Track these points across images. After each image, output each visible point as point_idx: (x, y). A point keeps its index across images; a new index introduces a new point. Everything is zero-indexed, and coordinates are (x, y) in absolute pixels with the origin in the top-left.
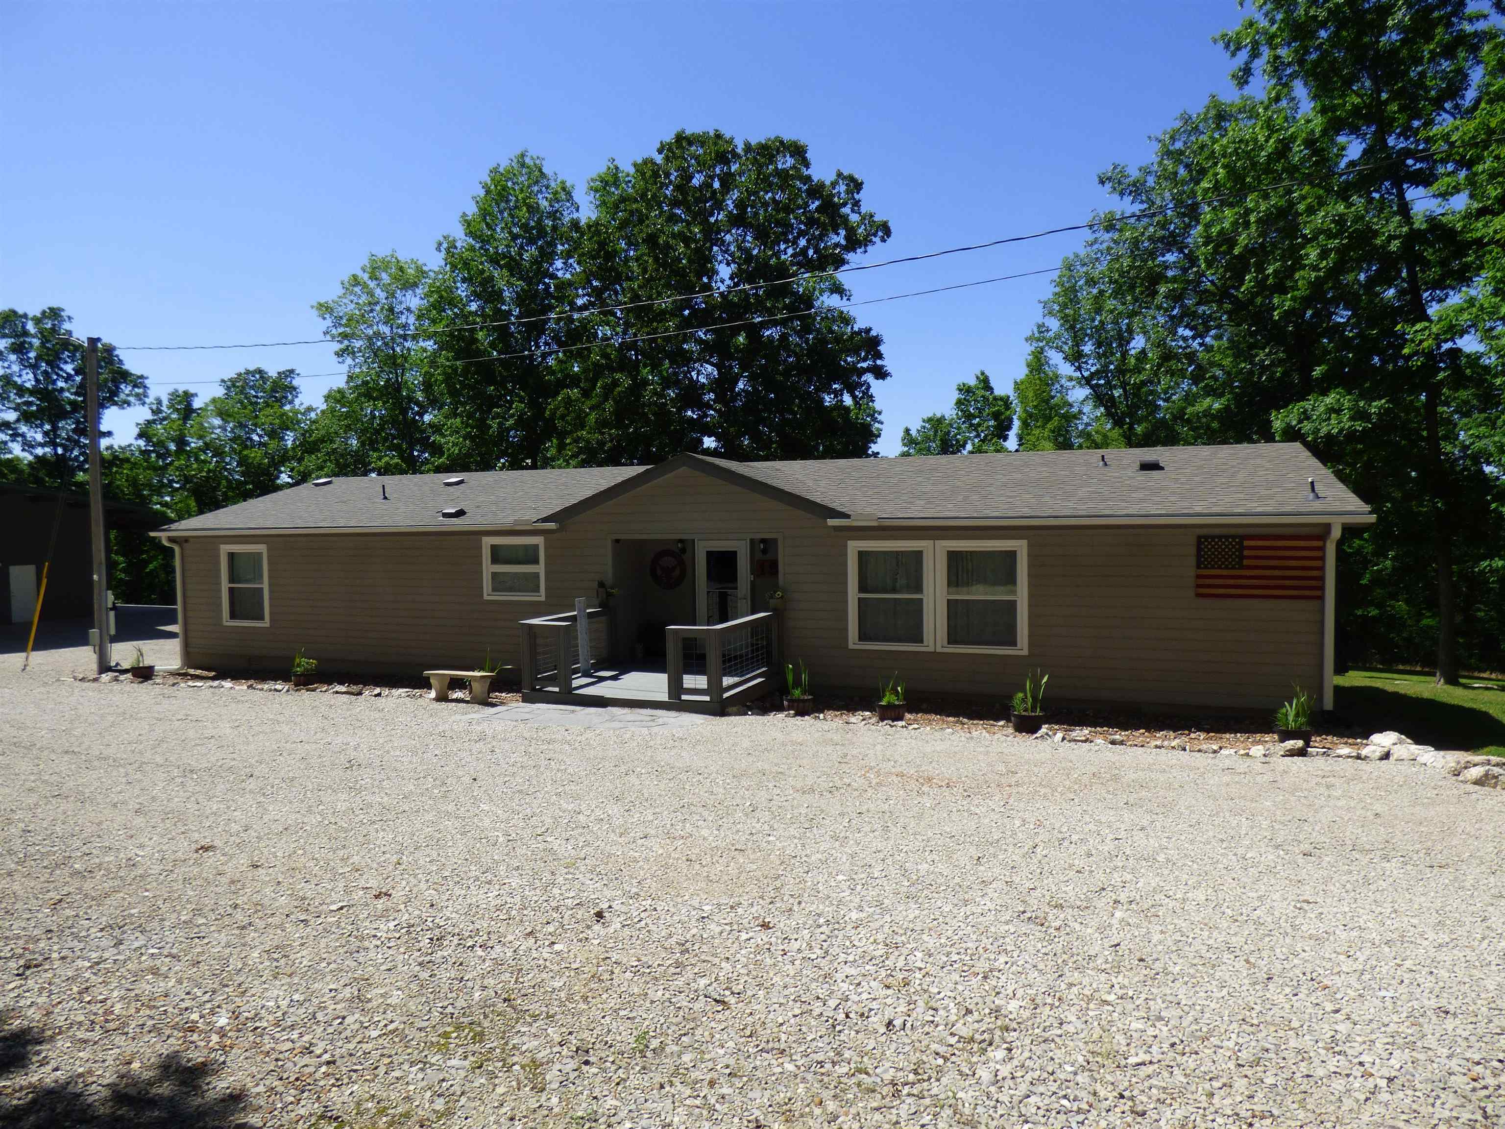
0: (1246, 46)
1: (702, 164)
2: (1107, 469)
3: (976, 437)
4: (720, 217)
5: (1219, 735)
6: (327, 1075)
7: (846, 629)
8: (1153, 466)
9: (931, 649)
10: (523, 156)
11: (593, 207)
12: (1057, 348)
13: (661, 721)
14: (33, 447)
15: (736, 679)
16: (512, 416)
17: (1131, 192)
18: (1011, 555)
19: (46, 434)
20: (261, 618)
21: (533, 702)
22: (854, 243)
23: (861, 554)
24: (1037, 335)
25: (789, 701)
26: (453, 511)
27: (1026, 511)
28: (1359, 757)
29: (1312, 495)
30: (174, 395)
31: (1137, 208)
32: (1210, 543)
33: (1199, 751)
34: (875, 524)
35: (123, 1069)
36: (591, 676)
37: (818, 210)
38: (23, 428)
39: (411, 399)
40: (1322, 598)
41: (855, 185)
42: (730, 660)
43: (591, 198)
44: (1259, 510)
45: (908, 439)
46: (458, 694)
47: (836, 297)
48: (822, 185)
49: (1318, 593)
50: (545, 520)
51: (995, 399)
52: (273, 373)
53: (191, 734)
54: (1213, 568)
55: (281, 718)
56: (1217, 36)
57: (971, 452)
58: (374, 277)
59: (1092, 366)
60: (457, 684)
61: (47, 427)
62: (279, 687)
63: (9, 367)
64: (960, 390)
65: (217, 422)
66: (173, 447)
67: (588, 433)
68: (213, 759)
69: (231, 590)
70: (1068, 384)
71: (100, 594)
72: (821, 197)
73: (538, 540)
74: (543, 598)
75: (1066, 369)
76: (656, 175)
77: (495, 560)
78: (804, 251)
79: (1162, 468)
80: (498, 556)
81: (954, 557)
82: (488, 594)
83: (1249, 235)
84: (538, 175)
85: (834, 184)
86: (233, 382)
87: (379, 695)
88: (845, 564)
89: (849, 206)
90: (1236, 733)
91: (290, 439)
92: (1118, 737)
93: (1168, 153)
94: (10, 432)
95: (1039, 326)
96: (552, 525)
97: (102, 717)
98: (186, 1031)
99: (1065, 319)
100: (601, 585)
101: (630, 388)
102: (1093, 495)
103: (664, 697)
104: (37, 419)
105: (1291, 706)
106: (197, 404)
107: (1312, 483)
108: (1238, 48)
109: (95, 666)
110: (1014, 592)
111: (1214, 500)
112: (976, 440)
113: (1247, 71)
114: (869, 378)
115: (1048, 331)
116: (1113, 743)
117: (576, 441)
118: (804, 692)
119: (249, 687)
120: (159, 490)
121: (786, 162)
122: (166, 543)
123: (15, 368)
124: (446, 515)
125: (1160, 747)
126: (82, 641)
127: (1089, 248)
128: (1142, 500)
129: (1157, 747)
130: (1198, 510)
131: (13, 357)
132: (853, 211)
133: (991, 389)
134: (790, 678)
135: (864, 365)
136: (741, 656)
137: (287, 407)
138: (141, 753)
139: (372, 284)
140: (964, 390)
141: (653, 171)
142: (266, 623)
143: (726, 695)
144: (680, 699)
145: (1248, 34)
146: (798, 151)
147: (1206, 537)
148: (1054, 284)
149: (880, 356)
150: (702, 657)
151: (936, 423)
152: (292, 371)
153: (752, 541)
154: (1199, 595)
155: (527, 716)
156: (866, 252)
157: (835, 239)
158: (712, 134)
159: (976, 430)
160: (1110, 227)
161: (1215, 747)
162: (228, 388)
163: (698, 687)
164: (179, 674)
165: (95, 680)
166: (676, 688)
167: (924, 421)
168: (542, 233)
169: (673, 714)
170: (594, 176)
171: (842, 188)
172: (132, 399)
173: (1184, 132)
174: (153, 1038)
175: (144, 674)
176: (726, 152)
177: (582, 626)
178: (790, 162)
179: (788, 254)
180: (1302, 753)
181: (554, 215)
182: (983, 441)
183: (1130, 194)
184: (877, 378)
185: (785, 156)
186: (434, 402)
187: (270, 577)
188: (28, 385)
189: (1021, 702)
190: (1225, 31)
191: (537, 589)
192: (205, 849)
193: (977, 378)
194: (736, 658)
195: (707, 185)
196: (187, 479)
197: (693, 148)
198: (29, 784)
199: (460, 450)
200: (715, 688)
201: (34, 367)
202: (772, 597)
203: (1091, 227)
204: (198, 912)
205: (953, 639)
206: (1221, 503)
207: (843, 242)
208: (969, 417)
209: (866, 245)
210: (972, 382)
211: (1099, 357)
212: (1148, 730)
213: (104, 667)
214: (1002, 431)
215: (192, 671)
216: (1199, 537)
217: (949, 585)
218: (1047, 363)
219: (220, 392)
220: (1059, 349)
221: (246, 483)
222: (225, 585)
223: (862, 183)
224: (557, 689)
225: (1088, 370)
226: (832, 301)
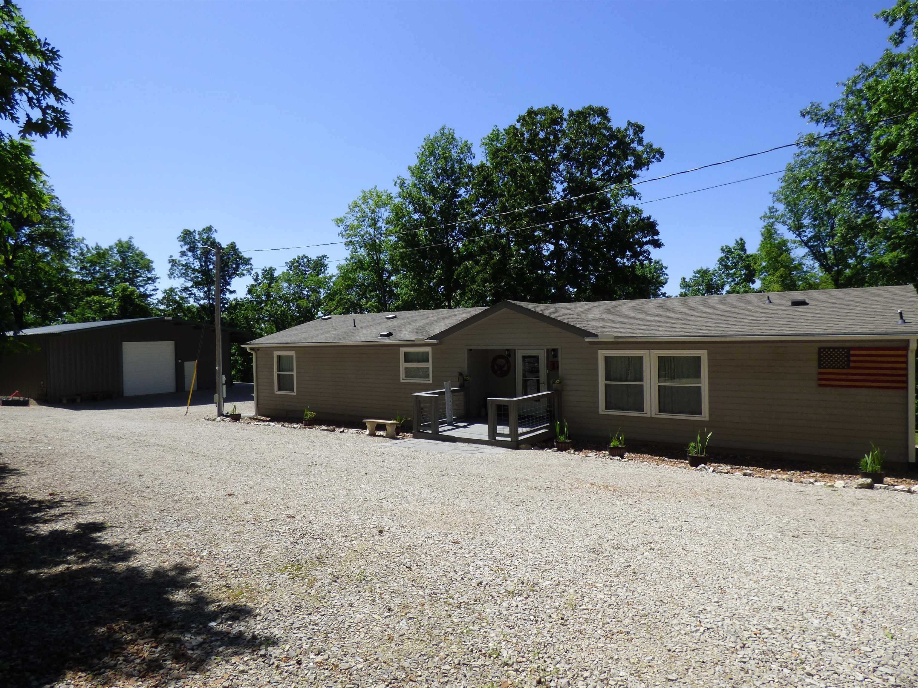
0: (900, 18)
1: (543, 127)
2: (771, 305)
3: (732, 281)
4: (555, 157)
5: (830, 475)
6: (233, 574)
7: (598, 402)
8: (803, 303)
9: (648, 415)
10: (443, 129)
11: (484, 154)
12: (783, 222)
13: (481, 451)
14: (199, 300)
15: (528, 429)
16: (436, 278)
17: (824, 120)
18: (698, 359)
19: (205, 292)
20: (292, 390)
21: (418, 438)
22: (640, 164)
23: (607, 359)
24: (768, 214)
25: (557, 442)
26: (385, 333)
27: (706, 332)
28: (909, 491)
29: (900, 321)
30: (264, 270)
31: (829, 130)
32: (827, 352)
33: (801, 482)
34: (612, 340)
35: (161, 564)
36: (452, 425)
37: (615, 147)
38: (195, 290)
39: (383, 269)
40: (906, 388)
41: (639, 129)
42: (524, 418)
43: (483, 150)
44: (859, 331)
45: (685, 284)
46: (381, 433)
47: (631, 198)
48: (619, 131)
49: (904, 385)
50: (431, 338)
51: (748, 257)
52: (314, 257)
53: (247, 447)
54: (829, 368)
55: (291, 441)
56: (879, 13)
57: (728, 292)
58: (365, 202)
59: (809, 233)
60: (381, 427)
61: (206, 289)
62: (296, 426)
63: (188, 259)
64: (723, 250)
65: (285, 285)
66: (264, 298)
67: (477, 286)
68: (251, 458)
69: (279, 375)
70: (793, 245)
71: (219, 377)
72: (617, 138)
73: (429, 349)
74: (431, 382)
75: (790, 236)
76: (515, 135)
77: (407, 361)
78: (608, 172)
79: (807, 304)
80: (408, 358)
81: (661, 360)
82: (403, 379)
83: (904, 143)
84: (451, 139)
85: (626, 130)
86: (293, 263)
87: (342, 432)
88: (597, 364)
89: (636, 142)
90: (842, 474)
91: (323, 293)
92: (748, 471)
93: (851, 92)
94: (189, 293)
95: (770, 209)
96: (435, 341)
97: (210, 437)
98: (189, 555)
99: (788, 204)
100: (461, 374)
101: (500, 260)
102: (753, 322)
103: (486, 438)
104: (201, 285)
105: (869, 457)
106: (276, 274)
107: (901, 314)
108: (895, 20)
109: (216, 414)
110: (700, 382)
111: (832, 325)
112: (733, 284)
113: (902, 34)
114: (649, 247)
115: (776, 211)
116: (745, 474)
117: (471, 291)
118: (566, 438)
119: (283, 425)
120: (257, 321)
121: (595, 120)
122: (249, 351)
123: (191, 260)
124: (382, 336)
125: (774, 479)
126: (210, 401)
127: (797, 159)
128: (783, 325)
129: (773, 478)
130: (818, 331)
131: (190, 254)
132: (638, 144)
133: (745, 251)
134: (558, 429)
135: (644, 240)
136: (532, 416)
137: (321, 276)
138: (221, 454)
139: (363, 206)
140: (727, 251)
141: (514, 133)
142: (294, 393)
143: (520, 438)
144: (495, 439)
145: (901, 11)
146: (602, 113)
147: (824, 349)
148: (781, 181)
149: (657, 233)
150: (507, 416)
151: (703, 273)
152: (325, 256)
153: (548, 350)
154: (820, 385)
155: (412, 445)
156: (648, 169)
157: (628, 163)
158: (550, 107)
159: (732, 277)
160: (811, 144)
161: (812, 480)
162: (290, 267)
163: (505, 432)
164: (253, 419)
165: (214, 420)
166: (493, 433)
167: (695, 272)
168: (454, 172)
169: (490, 447)
170: (485, 136)
171: (631, 132)
172: (245, 272)
173: (863, 77)
174: (177, 557)
175: (236, 418)
176: (557, 118)
177: (448, 397)
178: (598, 119)
179: (597, 174)
180: (870, 487)
181: (460, 161)
182: (737, 284)
183: (823, 121)
184: (655, 247)
185: (594, 117)
186: (396, 271)
187: (297, 369)
188: (197, 268)
189: (693, 448)
190: (884, 10)
191: (428, 377)
192: (229, 495)
193: (737, 242)
194: (528, 417)
195: (546, 139)
196: (271, 316)
197: (539, 117)
198: (168, 465)
199: (408, 297)
200: (514, 434)
201: (200, 259)
202: (554, 383)
203: (798, 145)
204: (214, 518)
205: (661, 410)
206: (835, 326)
207: (633, 164)
208: (727, 267)
209: (648, 165)
210: (732, 244)
211: (814, 226)
212: (783, 469)
213: (220, 413)
214: (750, 278)
215: (259, 417)
216: (820, 349)
217: (659, 377)
218: (776, 233)
219: (285, 269)
220: (784, 223)
221: (300, 317)
222: (276, 373)
223: (643, 128)
224: (430, 432)
225: (805, 236)
226: (628, 202)
